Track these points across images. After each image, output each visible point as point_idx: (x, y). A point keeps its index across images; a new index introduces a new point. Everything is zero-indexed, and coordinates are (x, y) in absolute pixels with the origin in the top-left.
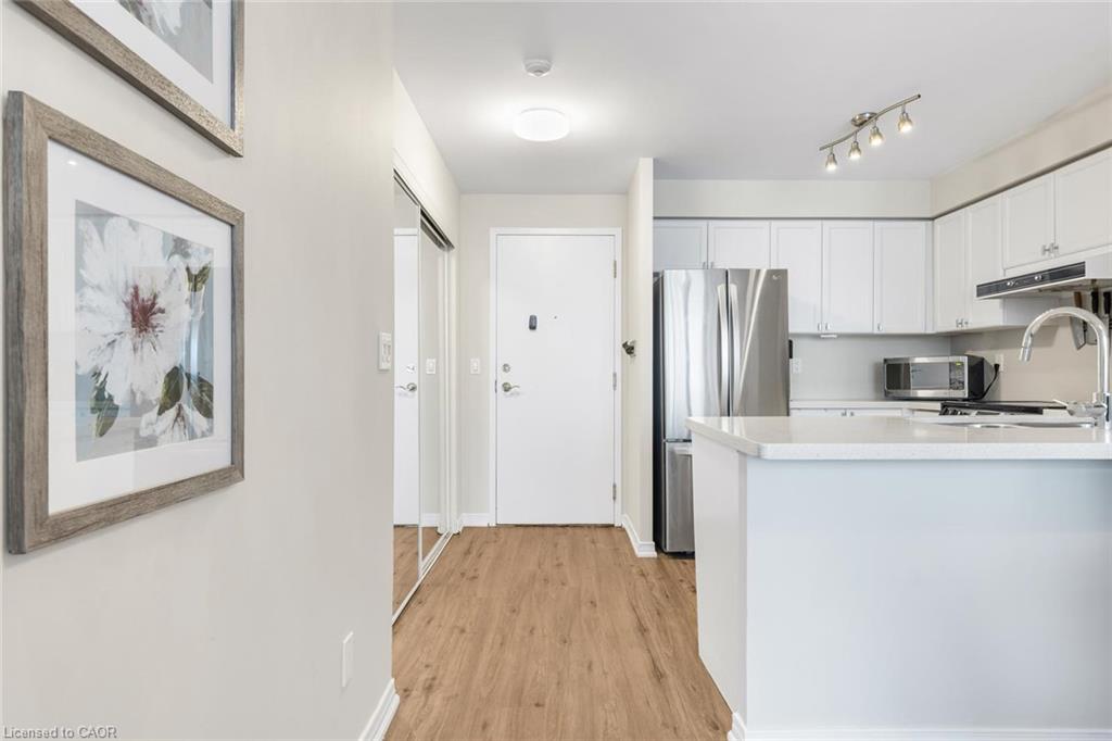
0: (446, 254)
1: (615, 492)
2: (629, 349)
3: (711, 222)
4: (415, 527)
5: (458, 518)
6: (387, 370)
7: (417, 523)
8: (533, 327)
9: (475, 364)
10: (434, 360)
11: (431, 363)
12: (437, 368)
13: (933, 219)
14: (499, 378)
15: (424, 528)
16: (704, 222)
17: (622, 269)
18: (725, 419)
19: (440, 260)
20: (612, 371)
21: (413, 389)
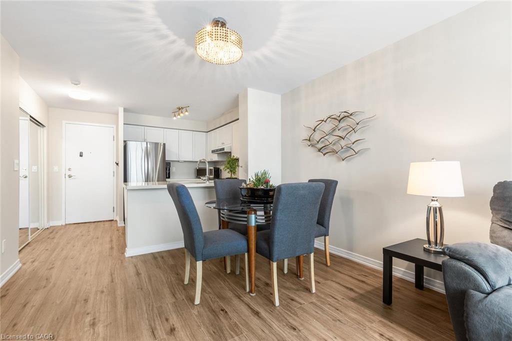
0: (42, 129)
1: (114, 209)
2: (117, 164)
3: (146, 127)
4: (28, 228)
5: (47, 223)
6: (16, 171)
7: (28, 227)
8: (81, 156)
9: (56, 169)
10: (36, 167)
11: (34, 168)
12: (38, 170)
13: (207, 132)
14: (66, 174)
15: (31, 229)
16: (143, 127)
17: (115, 138)
18: (146, 183)
19: (39, 131)
20: (112, 171)
21: (26, 177)
